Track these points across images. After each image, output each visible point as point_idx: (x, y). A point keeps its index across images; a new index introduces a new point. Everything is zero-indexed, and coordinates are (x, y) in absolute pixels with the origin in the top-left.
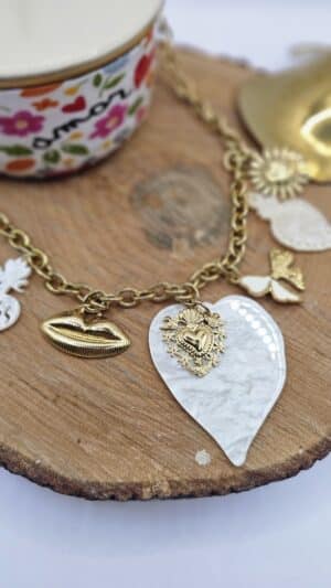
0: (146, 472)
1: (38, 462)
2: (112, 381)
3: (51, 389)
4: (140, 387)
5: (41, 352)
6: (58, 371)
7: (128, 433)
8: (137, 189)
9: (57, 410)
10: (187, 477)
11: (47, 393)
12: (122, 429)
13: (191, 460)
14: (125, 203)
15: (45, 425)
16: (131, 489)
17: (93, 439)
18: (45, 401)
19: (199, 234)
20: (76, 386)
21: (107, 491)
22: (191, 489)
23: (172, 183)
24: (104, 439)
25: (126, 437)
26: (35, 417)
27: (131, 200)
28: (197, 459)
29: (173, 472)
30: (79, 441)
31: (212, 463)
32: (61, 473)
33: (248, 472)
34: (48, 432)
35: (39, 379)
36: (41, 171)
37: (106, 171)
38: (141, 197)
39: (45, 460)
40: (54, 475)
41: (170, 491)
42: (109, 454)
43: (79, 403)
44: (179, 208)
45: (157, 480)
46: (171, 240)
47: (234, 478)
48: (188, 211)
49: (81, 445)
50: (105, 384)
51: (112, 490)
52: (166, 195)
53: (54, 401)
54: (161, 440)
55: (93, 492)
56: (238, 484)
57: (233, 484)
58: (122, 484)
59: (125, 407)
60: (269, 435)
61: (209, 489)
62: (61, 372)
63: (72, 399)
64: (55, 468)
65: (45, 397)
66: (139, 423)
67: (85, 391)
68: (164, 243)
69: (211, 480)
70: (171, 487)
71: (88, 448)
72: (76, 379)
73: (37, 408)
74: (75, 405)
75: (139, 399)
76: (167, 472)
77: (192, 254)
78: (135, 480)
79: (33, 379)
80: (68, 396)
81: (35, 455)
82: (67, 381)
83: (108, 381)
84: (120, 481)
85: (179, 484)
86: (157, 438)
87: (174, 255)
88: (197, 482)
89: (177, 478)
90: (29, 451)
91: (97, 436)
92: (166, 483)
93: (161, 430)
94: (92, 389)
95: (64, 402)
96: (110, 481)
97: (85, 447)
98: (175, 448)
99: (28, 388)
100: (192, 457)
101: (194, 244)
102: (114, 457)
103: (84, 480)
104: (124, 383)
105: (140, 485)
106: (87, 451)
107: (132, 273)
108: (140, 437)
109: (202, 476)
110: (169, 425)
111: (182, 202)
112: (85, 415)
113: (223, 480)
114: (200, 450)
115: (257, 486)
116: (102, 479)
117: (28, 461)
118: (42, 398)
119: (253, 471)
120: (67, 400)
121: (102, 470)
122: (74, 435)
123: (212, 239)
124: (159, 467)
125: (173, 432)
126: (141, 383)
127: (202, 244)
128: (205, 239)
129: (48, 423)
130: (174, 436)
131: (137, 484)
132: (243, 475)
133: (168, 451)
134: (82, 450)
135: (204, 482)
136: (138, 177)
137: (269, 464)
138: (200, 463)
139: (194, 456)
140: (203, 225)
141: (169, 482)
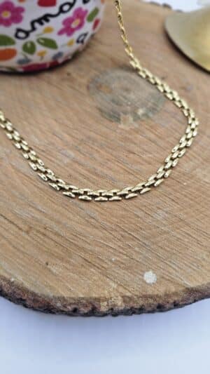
0: (104, 289)
1: (13, 280)
2: (74, 216)
3: (25, 222)
4: (97, 221)
5: (17, 194)
6: (30, 209)
7: (87, 257)
8: (93, 81)
9: (29, 238)
10: (137, 293)
11: (21, 226)
12: (83, 255)
13: (140, 279)
14: (84, 90)
15: (19, 250)
16: (91, 303)
17: (59, 262)
18: (21, 232)
19: (141, 112)
20: (45, 220)
21: (70, 304)
22: (141, 302)
23: (119, 78)
24: (68, 262)
25: (87, 261)
26: (10, 243)
27: (88, 88)
28: (145, 279)
29: (125, 289)
30: (47, 264)
31: (158, 282)
32: (32, 289)
33: (188, 289)
34: (21, 256)
35: (15, 214)
36: (20, 62)
37: (70, 68)
38: (96, 86)
39: (19, 278)
40: (26, 291)
41: (124, 305)
42: (72, 274)
43: (47, 233)
44: (125, 94)
45: (113, 295)
46: (119, 115)
47: (176, 294)
48: (132, 96)
49: (48, 266)
50: (69, 218)
51: (74, 304)
52: (115, 85)
53: (27, 232)
54: (115, 263)
55: (59, 305)
56: (180, 299)
57: (176, 299)
58: (83, 298)
59: (84, 237)
60: (204, 259)
61: (155, 303)
62: (32, 210)
63: (43, 230)
64: (27, 285)
65: (20, 229)
66: (97, 249)
67: (53, 224)
68: (115, 117)
69: (157, 296)
70: (124, 301)
71: (54, 269)
72: (45, 215)
73: (12, 237)
74: (44, 235)
75: (96, 231)
76: (121, 289)
77: (136, 125)
78: (94, 295)
79: (10, 215)
80: (38, 228)
81: (10, 274)
82: (38, 216)
83: (71, 216)
84: (82, 296)
85: (130, 298)
86: (111, 261)
87: (122, 126)
88: (146, 297)
89: (128, 294)
90: (6, 272)
91: (62, 259)
92: (120, 298)
93: (115, 255)
94: (58, 222)
95: (35, 233)
96: (73, 296)
97: (52, 269)
98: (127, 269)
99: (6, 222)
100: (140, 277)
101: (136, 118)
102: (76, 277)
103: (51, 295)
104: (84, 218)
105: (98, 300)
106: (54, 271)
107: (89, 138)
108: (98, 261)
109: (150, 292)
110: (121, 250)
111: (127, 90)
112: (52, 243)
113: (167, 295)
114: (148, 271)
115: (195, 301)
116: (66, 294)
117: (5, 279)
118: (17, 230)
119: (192, 289)
120: (38, 231)
121: (67, 287)
122: (43, 259)
123: (151, 115)
124: (114, 285)
125: (125, 257)
126: (98, 218)
127: (144, 118)
128: (145, 115)
129: (22, 249)
130: (125, 260)
131: (96, 299)
132: (183, 291)
133: (121, 272)
134: (50, 270)
135: (151, 297)
136: (93, 73)
137: (205, 283)
138: (148, 281)
139: (143, 276)
140: (143, 105)
141: (123, 297)
